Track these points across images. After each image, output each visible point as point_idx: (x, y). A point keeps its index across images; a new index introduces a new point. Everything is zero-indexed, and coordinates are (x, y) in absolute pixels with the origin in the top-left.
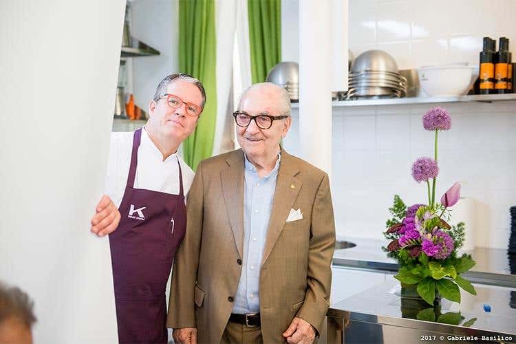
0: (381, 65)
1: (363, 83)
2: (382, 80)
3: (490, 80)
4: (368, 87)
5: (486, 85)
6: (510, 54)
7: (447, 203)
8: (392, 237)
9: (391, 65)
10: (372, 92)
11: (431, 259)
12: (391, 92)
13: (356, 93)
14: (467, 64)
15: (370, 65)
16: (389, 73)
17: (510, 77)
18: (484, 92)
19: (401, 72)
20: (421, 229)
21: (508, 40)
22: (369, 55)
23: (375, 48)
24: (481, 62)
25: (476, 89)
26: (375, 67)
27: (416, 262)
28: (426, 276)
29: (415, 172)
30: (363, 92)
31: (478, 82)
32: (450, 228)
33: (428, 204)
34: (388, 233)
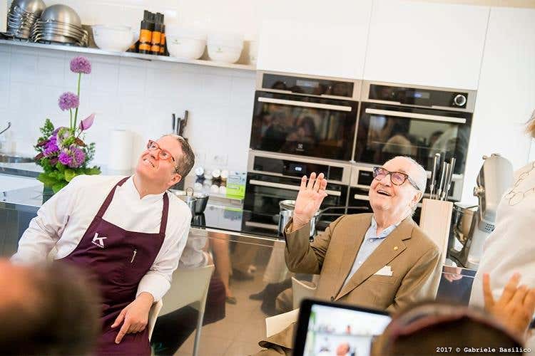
0: (66, 18)
1: (50, 31)
2: (67, 30)
3: (147, 43)
4: (54, 35)
5: (144, 47)
6: (164, 26)
7: (82, 128)
8: (41, 150)
9: (75, 20)
10: (58, 39)
11: (67, 167)
12: (74, 41)
13: (43, 38)
14: (130, 28)
15: (57, 16)
16: (72, 26)
17: (163, 43)
18: (141, 52)
19: (84, 27)
20: (59, 144)
21: (163, 15)
22: (57, 8)
23: (61, 3)
24: (142, 28)
25: (136, 48)
26: (60, 20)
27: (54, 169)
28: (60, 178)
29: (61, 103)
30: (49, 38)
31: (138, 43)
32: (85, 146)
33: (70, 127)
34: (37, 146)
